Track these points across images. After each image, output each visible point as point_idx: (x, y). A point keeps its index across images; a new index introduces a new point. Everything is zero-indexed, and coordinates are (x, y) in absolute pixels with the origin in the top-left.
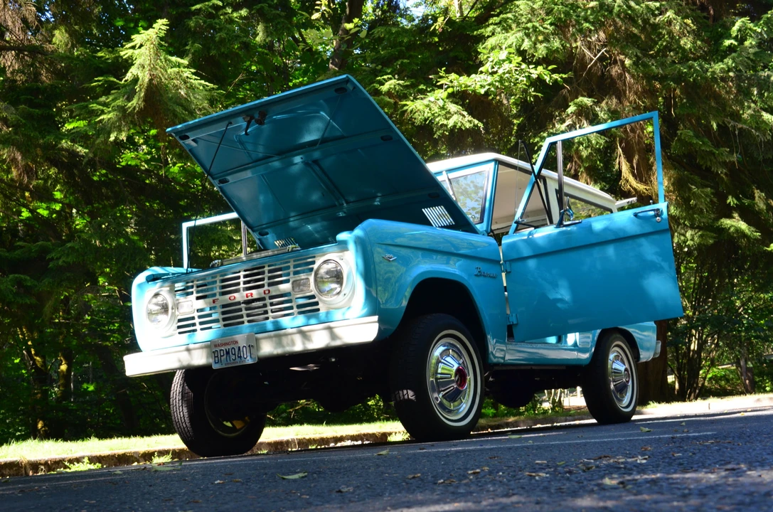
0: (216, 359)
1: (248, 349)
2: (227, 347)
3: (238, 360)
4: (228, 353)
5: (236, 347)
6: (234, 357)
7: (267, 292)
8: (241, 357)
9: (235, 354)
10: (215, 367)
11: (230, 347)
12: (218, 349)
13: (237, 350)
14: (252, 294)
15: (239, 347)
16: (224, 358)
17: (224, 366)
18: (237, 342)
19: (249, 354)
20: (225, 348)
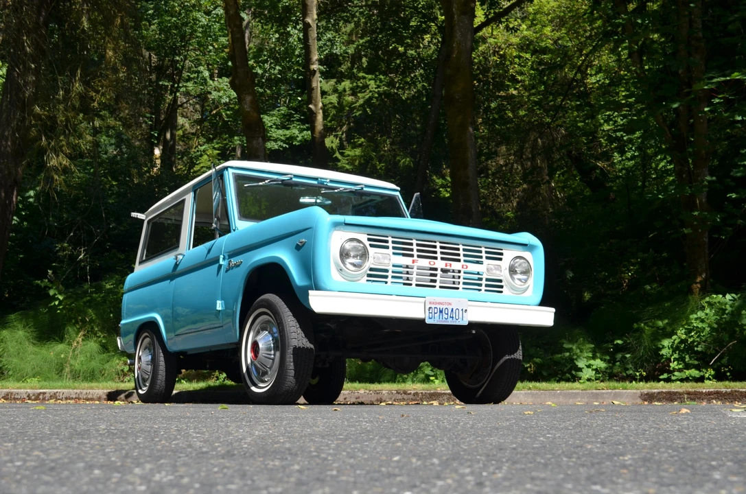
0: (431, 315)
1: (461, 312)
2: (441, 307)
3: (450, 319)
4: (441, 312)
5: (450, 308)
6: (446, 316)
7: (465, 267)
8: (453, 317)
9: (447, 314)
10: (428, 321)
11: (444, 307)
12: (433, 306)
13: (450, 311)
14: (451, 265)
15: (452, 309)
16: (437, 315)
17: (436, 323)
18: (450, 304)
19: (461, 316)
20: (438, 306)
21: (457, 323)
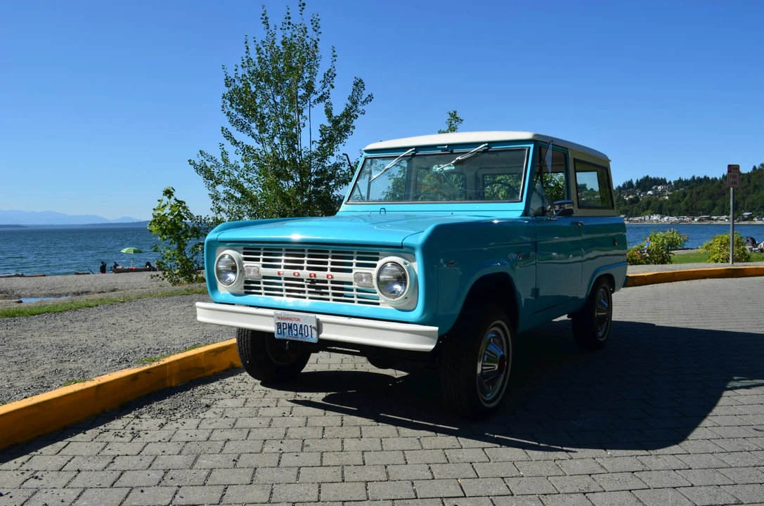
0: (279, 330)
1: (309, 329)
2: (290, 322)
3: (299, 336)
4: (290, 327)
5: (298, 324)
6: (295, 332)
8: (302, 334)
9: (297, 330)
10: (277, 336)
11: (293, 322)
12: (282, 322)
13: (299, 327)
14: (315, 275)
15: (301, 326)
16: (286, 331)
17: (285, 337)
18: (299, 320)
19: (310, 333)
20: (287, 322)
21: (307, 340)
